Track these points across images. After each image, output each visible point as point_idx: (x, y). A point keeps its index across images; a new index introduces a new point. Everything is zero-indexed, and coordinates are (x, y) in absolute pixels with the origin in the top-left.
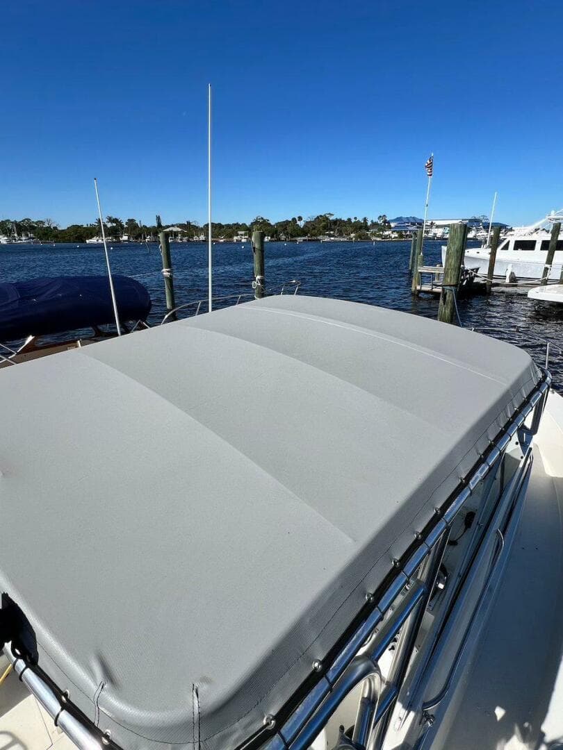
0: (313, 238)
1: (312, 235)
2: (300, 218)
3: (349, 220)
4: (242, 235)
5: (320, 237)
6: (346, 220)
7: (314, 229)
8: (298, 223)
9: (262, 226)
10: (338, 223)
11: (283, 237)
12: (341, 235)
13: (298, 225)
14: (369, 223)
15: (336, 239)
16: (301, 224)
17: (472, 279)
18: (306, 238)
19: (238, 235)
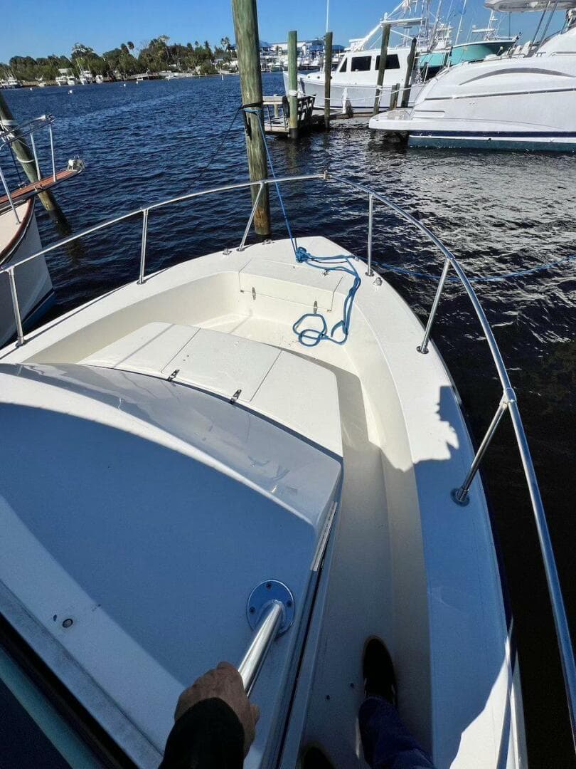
0: (155, 75)
1: (153, 71)
2: (131, 45)
3: (189, 45)
4: (64, 74)
5: (163, 73)
6: (186, 46)
7: (151, 61)
8: (131, 52)
9: (86, 57)
10: (178, 50)
11: (118, 76)
12: (185, 69)
13: (130, 55)
14: (213, 51)
15: (181, 74)
16: (135, 53)
17: (310, 110)
18: (146, 75)
19: (59, 75)
